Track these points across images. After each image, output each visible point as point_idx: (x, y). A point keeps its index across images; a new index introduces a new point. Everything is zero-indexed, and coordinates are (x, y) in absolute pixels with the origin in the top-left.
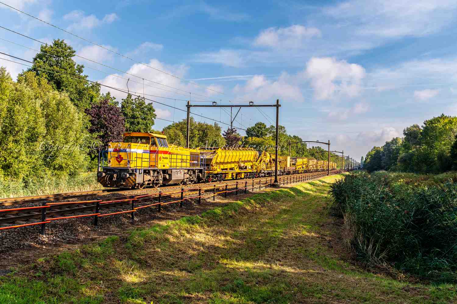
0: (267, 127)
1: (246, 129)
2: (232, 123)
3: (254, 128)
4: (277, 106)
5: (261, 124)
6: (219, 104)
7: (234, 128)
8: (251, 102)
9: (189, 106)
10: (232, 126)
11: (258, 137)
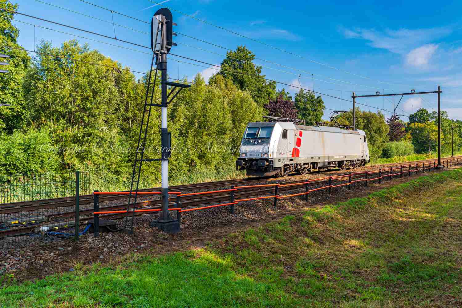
0: (429, 113)
1: (409, 116)
2: (395, 110)
3: (417, 114)
4: (439, 92)
5: (423, 110)
6: (382, 93)
7: (397, 115)
8: (413, 90)
9: (354, 97)
10: (395, 113)
11: (421, 122)
